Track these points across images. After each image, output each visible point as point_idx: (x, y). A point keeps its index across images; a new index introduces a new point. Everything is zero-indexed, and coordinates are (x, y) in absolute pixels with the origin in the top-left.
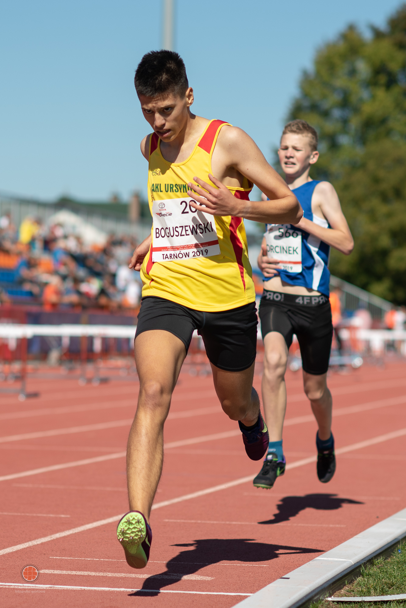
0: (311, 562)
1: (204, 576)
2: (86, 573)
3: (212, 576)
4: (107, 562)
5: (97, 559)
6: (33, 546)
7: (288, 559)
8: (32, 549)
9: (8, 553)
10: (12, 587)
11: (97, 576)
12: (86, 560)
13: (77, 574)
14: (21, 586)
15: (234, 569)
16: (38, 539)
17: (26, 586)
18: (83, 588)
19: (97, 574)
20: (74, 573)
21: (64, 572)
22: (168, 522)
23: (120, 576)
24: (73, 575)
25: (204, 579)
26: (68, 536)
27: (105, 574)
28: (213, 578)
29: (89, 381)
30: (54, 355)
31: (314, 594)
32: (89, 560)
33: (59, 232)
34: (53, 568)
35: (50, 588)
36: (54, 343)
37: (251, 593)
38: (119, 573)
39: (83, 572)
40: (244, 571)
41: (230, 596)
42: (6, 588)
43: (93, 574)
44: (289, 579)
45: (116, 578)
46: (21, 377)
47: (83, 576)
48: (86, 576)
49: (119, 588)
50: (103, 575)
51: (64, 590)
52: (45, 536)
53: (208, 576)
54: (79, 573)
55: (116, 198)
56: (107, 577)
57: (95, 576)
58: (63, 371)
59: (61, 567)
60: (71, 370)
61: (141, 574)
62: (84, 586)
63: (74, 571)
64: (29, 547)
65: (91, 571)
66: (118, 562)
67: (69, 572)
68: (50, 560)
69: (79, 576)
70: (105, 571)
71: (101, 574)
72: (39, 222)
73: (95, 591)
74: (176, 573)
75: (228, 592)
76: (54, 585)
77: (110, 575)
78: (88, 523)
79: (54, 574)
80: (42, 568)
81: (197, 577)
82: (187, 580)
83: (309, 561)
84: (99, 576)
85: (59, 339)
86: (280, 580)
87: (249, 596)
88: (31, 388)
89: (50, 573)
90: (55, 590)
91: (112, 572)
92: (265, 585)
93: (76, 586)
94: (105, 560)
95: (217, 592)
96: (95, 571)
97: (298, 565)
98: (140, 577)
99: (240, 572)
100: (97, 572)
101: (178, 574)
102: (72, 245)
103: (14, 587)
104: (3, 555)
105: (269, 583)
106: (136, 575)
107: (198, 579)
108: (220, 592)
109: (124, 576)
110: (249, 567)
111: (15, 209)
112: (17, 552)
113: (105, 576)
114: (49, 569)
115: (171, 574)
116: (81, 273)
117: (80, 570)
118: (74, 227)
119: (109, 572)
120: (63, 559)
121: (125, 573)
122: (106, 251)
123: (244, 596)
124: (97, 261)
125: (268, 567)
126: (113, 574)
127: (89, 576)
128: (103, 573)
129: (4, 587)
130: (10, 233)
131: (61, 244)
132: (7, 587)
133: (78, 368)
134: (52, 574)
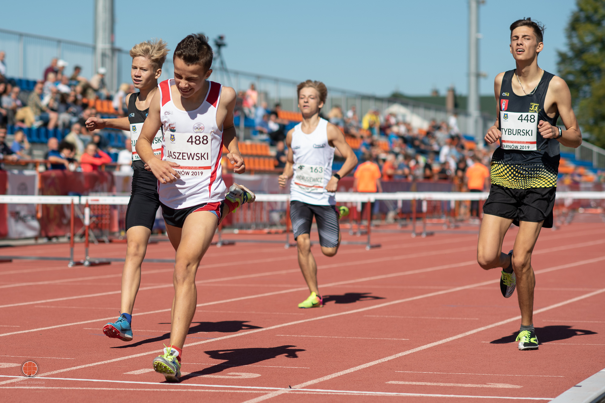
0: (597, 373)
1: (515, 385)
2: (423, 383)
3: (521, 385)
4: (439, 374)
5: (431, 373)
6: (382, 363)
7: (579, 371)
8: (381, 365)
9: (363, 369)
10: (367, 395)
11: (432, 385)
12: (423, 374)
13: (416, 384)
14: (374, 394)
15: (537, 379)
16: (385, 357)
17: (378, 394)
18: (422, 395)
19: (432, 384)
20: (414, 383)
21: (407, 383)
22: (485, 343)
23: (450, 385)
24: (413, 385)
25: (515, 387)
26: (409, 355)
27: (438, 384)
28: (521, 387)
29: (419, 234)
30: (391, 215)
31: (601, 398)
32: (426, 373)
33: (393, 120)
34: (398, 380)
35: (396, 395)
36: (391, 206)
37: (552, 398)
38: (449, 383)
39: (421, 383)
40: (545, 381)
41: (536, 400)
42: (363, 396)
43: (429, 384)
44: (582, 387)
45: (446, 387)
46: (366, 233)
47: (422, 385)
48: (424, 385)
49: (449, 394)
50: (436, 385)
51: (407, 397)
52: (391, 355)
53: (517, 384)
54: (418, 383)
55: (436, 92)
56: (440, 386)
57: (430, 385)
58: (398, 227)
59: (404, 379)
60: (404, 226)
61: (466, 384)
62: (423, 393)
63: (414, 382)
64: (379, 364)
65: (427, 382)
66: (448, 374)
67: (411, 383)
68: (395, 373)
69: (418, 385)
70: (438, 382)
71: (435, 384)
72: (376, 113)
73: (431, 397)
74: (493, 383)
75: (533, 397)
76: (399, 393)
77: (442, 384)
78: (423, 345)
79: (399, 385)
80: (390, 380)
81: (509, 386)
82: (502, 388)
83: (596, 373)
84: (434, 386)
85: (395, 202)
86: (573, 388)
87: (551, 400)
88: (374, 241)
89: (396, 383)
90: (401, 396)
91: (443, 383)
92: (563, 392)
93: (416, 393)
94: (438, 373)
95: (525, 397)
96: (430, 382)
97: (587, 376)
98: (465, 386)
99: (543, 381)
100: (432, 382)
101: (495, 383)
102: (402, 130)
103: (369, 395)
104: (359, 370)
105: (566, 390)
106: (462, 384)
107: (510, 387)
108: (527, 397)
109: (453, 386)
110: (549, 377)
111: (358, 103)
112: (370, 367)
113: (438, 386)
114: (395, 381)
115: (489, 383)
116: (410, 151)
117: (419, 381)
118: (404, 116)
119: (441, 382)
120: (405, 373)
121: (453, 383)
122: (428, 134)
123: (547, 400)
124: (422, 142)
125: (564, 377)
126: (444, 384)
127: (426, 386)
128: (436, 383)
129: (361, 394)
130: (354, 123)
131: (395, 129)
132: (364, 394)
133: (410, 224)
134: (397, 384)
